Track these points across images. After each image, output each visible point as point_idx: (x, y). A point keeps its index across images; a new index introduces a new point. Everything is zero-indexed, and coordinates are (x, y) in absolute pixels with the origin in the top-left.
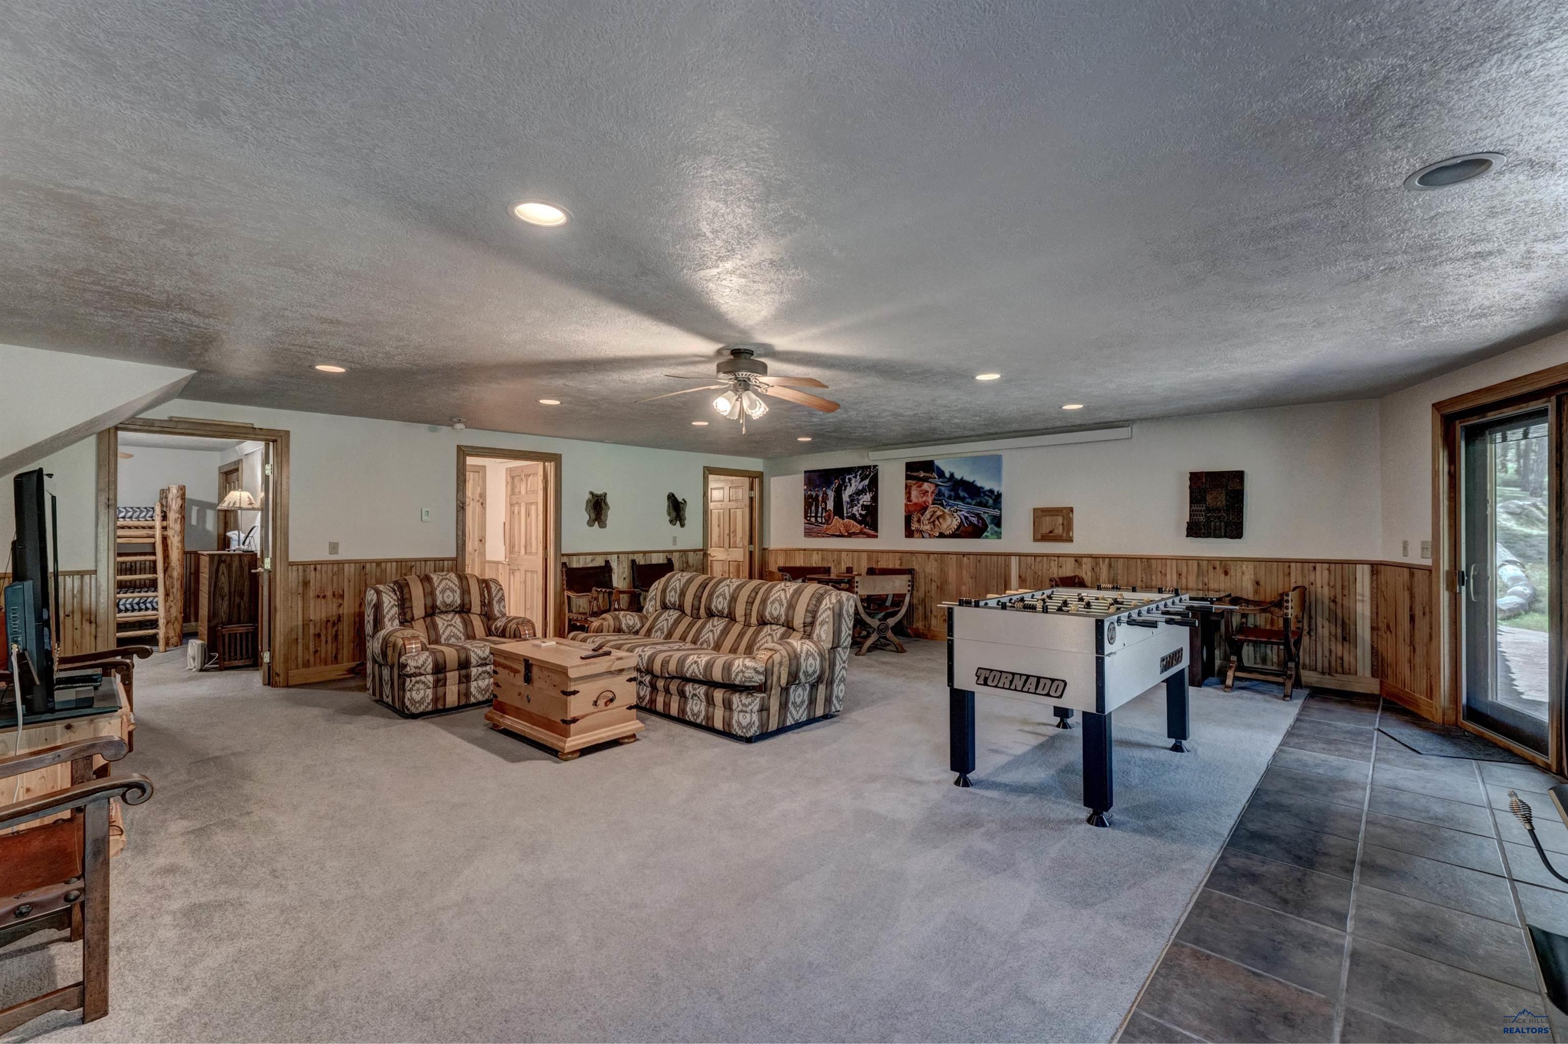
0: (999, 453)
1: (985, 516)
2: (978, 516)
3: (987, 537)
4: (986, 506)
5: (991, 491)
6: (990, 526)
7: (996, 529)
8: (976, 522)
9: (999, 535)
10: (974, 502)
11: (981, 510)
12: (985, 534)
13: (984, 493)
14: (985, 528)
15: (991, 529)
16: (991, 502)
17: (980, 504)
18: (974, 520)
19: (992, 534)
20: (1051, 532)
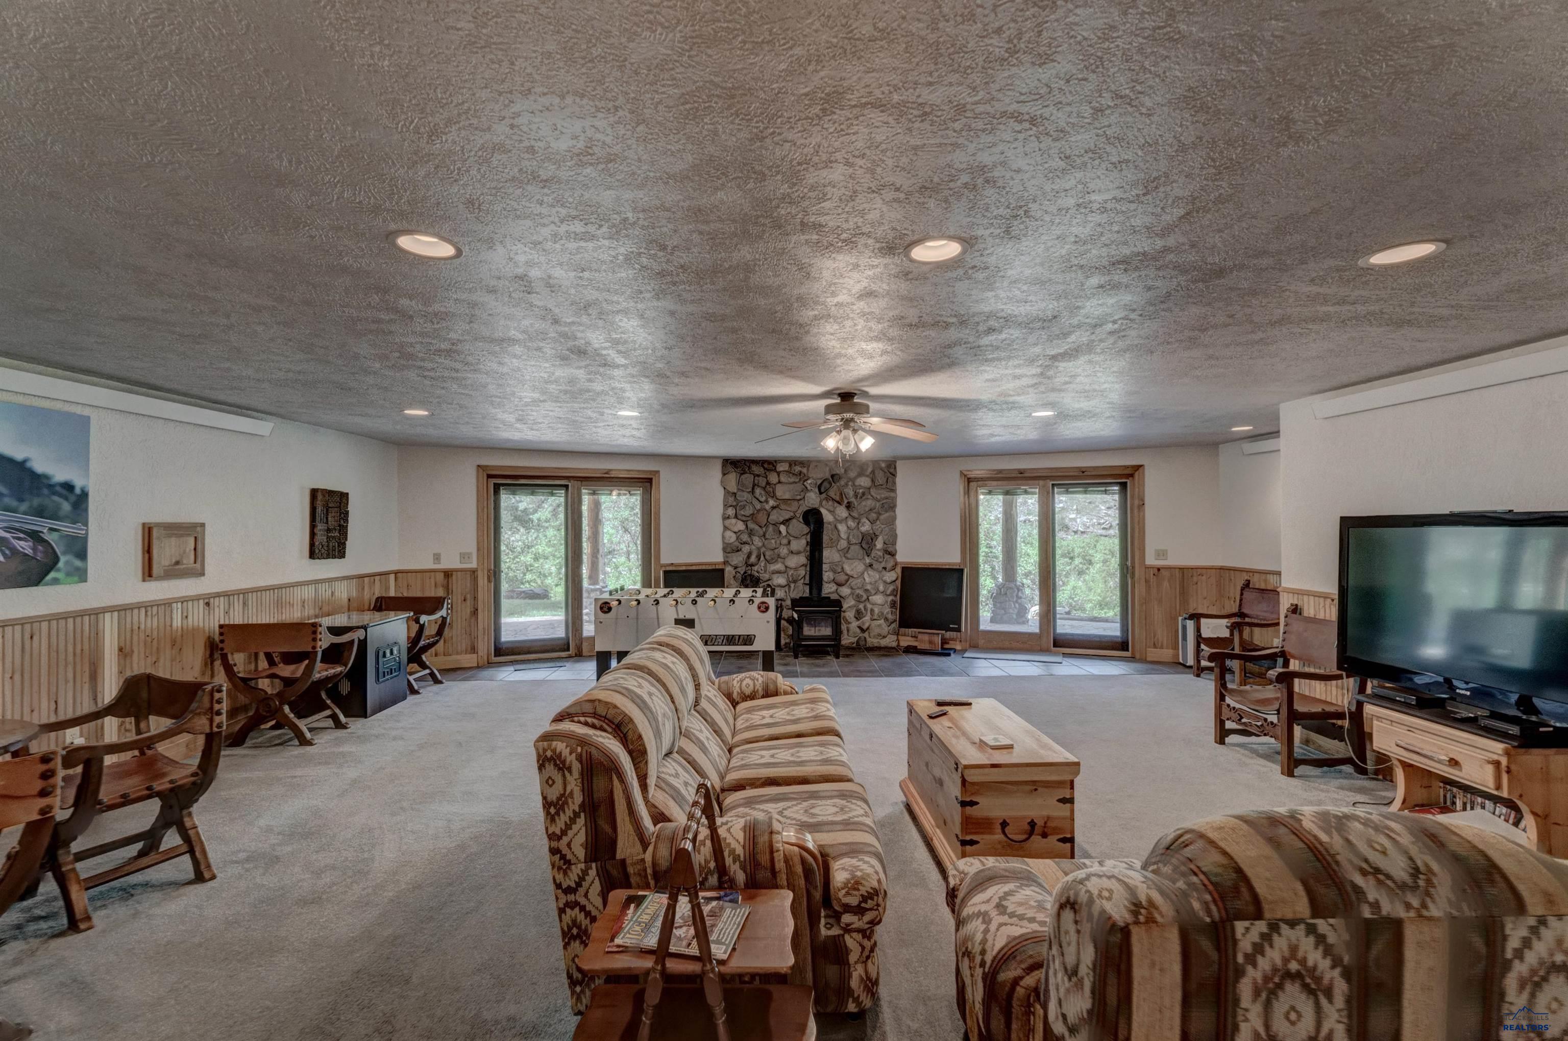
0: (86, 412)
1: (51, 538)
2: (35, 536)
3: (56, 581)
4: (55, 517)
5: (68, 487)
6: (63, 559)
7: (78, 563)
8: (29, 551)
9: (81, 575)
10: (24, 507)
11: (43, 526)
12: (52, 575)
13: (51, 487)
14: (52, 563)
15: (67, 563)
16: (66, 507)
17: (40, 512)
18: (25, 546)
19: (68, 574)
20: (177, 563)
